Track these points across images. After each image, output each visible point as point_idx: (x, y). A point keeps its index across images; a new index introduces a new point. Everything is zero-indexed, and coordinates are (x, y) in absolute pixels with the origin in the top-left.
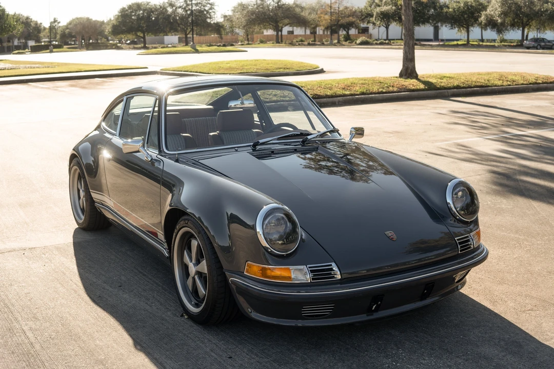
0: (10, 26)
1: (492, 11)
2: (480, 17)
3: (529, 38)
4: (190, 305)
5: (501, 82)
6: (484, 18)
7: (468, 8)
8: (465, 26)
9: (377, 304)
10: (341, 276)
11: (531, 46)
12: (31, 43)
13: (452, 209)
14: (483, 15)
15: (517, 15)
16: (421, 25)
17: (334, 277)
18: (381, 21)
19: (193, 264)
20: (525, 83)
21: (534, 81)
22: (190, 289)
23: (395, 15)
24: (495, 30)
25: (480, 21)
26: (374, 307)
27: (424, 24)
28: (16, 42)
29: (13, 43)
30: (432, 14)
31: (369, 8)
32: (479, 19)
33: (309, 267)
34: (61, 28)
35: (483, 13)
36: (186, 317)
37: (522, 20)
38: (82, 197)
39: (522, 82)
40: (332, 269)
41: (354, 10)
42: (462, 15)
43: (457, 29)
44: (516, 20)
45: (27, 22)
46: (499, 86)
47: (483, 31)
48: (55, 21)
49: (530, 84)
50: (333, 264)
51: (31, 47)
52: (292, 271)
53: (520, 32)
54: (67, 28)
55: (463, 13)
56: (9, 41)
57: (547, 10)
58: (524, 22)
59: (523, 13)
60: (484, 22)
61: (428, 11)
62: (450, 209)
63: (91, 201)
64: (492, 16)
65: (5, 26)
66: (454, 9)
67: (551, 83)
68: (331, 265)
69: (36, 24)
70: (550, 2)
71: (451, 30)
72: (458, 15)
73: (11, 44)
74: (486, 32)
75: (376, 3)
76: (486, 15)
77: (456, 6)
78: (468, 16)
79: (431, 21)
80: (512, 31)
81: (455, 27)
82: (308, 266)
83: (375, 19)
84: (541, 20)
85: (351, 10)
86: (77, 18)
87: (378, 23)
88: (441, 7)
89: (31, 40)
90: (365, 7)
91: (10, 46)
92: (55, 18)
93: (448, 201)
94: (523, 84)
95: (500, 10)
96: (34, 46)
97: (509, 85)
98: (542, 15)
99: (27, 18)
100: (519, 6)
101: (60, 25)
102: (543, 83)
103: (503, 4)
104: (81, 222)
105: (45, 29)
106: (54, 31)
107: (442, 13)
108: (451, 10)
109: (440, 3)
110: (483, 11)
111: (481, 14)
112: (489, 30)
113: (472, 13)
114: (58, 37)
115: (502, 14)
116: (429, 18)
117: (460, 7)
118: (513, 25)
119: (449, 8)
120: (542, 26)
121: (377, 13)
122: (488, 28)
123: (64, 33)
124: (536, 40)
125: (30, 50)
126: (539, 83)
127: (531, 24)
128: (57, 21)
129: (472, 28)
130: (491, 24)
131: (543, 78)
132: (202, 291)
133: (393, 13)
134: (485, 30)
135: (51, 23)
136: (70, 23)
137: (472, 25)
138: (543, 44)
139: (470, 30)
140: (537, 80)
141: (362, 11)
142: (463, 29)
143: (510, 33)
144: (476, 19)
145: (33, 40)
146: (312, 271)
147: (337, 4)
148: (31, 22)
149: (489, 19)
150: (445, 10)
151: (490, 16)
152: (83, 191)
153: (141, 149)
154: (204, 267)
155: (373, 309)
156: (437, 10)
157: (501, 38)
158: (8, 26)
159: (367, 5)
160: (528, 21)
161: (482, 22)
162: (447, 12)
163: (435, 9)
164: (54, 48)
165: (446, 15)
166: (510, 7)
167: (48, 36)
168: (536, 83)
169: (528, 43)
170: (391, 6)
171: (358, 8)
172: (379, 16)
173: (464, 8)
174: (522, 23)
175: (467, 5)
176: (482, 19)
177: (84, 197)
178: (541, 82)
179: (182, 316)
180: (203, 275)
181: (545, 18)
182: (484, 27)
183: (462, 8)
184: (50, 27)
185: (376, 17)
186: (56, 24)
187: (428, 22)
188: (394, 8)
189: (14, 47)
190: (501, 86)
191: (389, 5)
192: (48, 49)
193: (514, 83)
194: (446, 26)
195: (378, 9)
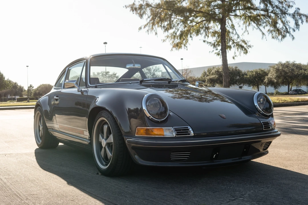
0: (6, 84)
1: (271, 75)
2: (265, 79)
3: (292, 90)
4: (102, 166)
5: (279, 101)
6: (267, 80)
7: (258, 75)
8: (256, 85)
9: (216, 154)
10: (194, 134)
11: (294, 94)
12: (17, 97)
13: (258, 108)
14: (266, 78)
15: (285, 78)
16: (232, 85)
17: (189, 134)
18: (210, 83)
19: (105, 139)
20: (292, 101)
21: (297, 100)
22: (103, 156)
23: (218, 80)
24: (273, 86)
25: (264, 82)
26: (214, 156)
27: (234, 84)
28: (9, 97)
29: (7, 97)
30: (238, 79)
31: (203, 78)
32: (264, 81)
33: (175, 128)
34: (34, 90)
35: (266, 77)
36: (100, 174)
37: (288, 80)
38: (41, 129)
39: (290, 101)
40: (188, 130)
41: (195, 78)
42: (254, 79)
43: (252, 87)
44: (284, 80)
45: (15, 86)
46: (277, 103)
47: (266, 87)
48: (31, 86)
49: (295, 102)
50: (189, 127)
51: (17, 99)
52: (164, 130)
53: (287, 87)
54: (37, 90)
55: (255, 77)
56: (5, 96)
57: (301, 74)
58: (289, 81)
59: (288, 76)
60: (267, 82)
61: (236, 78)
62: (257, 109)
63: (46, 128)
64: (271, 78)
65: (3, 84)
66: (250, 76)
67: (306, 101)
68: (188, 128)
69: (20, 87)
70: (303, 69)
71: (249, 87)
72: (252, 79)
73: (6, 98)
74: (268, 88)
75: (207, 75)
76: (268, 78)
77: (251, 74)
78: (258, 80)
79: (237, 83)
80: (282, 86)
81: (251, 86)
82: (173, 127)
83: (207, 83)
84: (298, 79)
85: (194, 79)
86: (43, 85)
87: (208, 85)
88: (243, 75)
89: (17, 96)
90: (201, 77)
91: (6, 99)
92: (31, 85)
93: (255, 105)
94: (290, 102)
95: (275, 75)
96: (19, 98)
97: (283, 103)
98: (299, 77)
99: (16, 83)
100: (286, 72)
101: (34, 88)
102: (302, 101)
103: (277, 72)
104: (39, 144)
105: (25, 91)
106: (30, 92)
107: (244, 78)
108: (248, 76)
109: (242, 73)
110: (266, 76)
111: (265, 78)
112: (270, 87)
113: (260, 78)
114: (32, 95)
115: (276, 77)
116: (236, 81)
117: (253, 75)
118: (283, 83)
119: (247, 75)
120: (299, 83)
121: (208, 79)
122: (269, 85)
123: (36, 92)
124: (296, 90)
125: (16, 101)
126: (300, 102)
127: (293, 82)
128: (32, 86)
129: (260, 86)
130: (271, 83)
131: (302, 99)
132: (110, 154)
133: (217, 79)
134: (268, 87)
135: (29, 87)
136: (39, 87)
137: (260, 84)
138: (300, 92)
139: (259, 87)
140: (298, 100)
141: (199, 79)
142: (255, 87)
143: (282, 87)
144: (262, 81)
145: (19, 96)
146: (176, 130)
147: (186, 75)
148: (18, 85)
149: (269, 80)
150: (245, 76)
151: (269, 79)
152: (42, 125)
153: (75, 86)
154: (111, 139)
155: (214, 157)
156: (240, 77)
157: (276, 91)
158: (5, 84)
159: (202, 76)
160: (291, 80)
161: (266, 82)
162: (246, 77)
163: (240, 76)
164: (30, 100)
165: (246, 79)
166: (281, 73)
167: (27, 95)
168: (298, 101)
169: (291, 92)
170: (215, 75)
171: (197, 77)
172: (209, 81)
173: (255, 75)
174: (288, 82)
175: (257, 73)
176: (266, 80)
177: (42, 129)
178: (301, 101)
179: (98, 174)
180: (111, 145)
181: (300, 78)
182: (267, 85)
183: (254, 75)
184: (28, 89)
185: (207, 82)
186: (31, 88)
187: (236, 84)
188: (217, 76)
189: (8, 99)
190: (278, 103)
191: (214, 75)
192: (27, 100)
193: (286, 102)
194: (246, 85)
195: (208, 77)
